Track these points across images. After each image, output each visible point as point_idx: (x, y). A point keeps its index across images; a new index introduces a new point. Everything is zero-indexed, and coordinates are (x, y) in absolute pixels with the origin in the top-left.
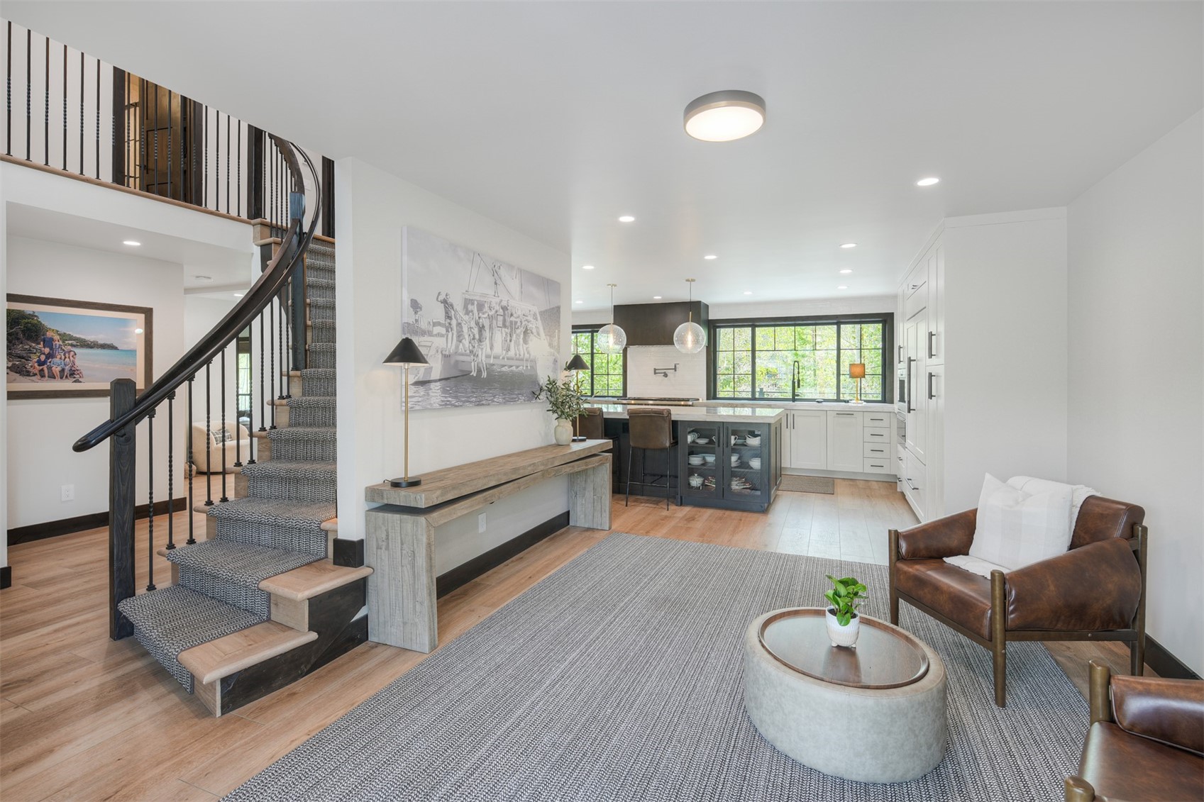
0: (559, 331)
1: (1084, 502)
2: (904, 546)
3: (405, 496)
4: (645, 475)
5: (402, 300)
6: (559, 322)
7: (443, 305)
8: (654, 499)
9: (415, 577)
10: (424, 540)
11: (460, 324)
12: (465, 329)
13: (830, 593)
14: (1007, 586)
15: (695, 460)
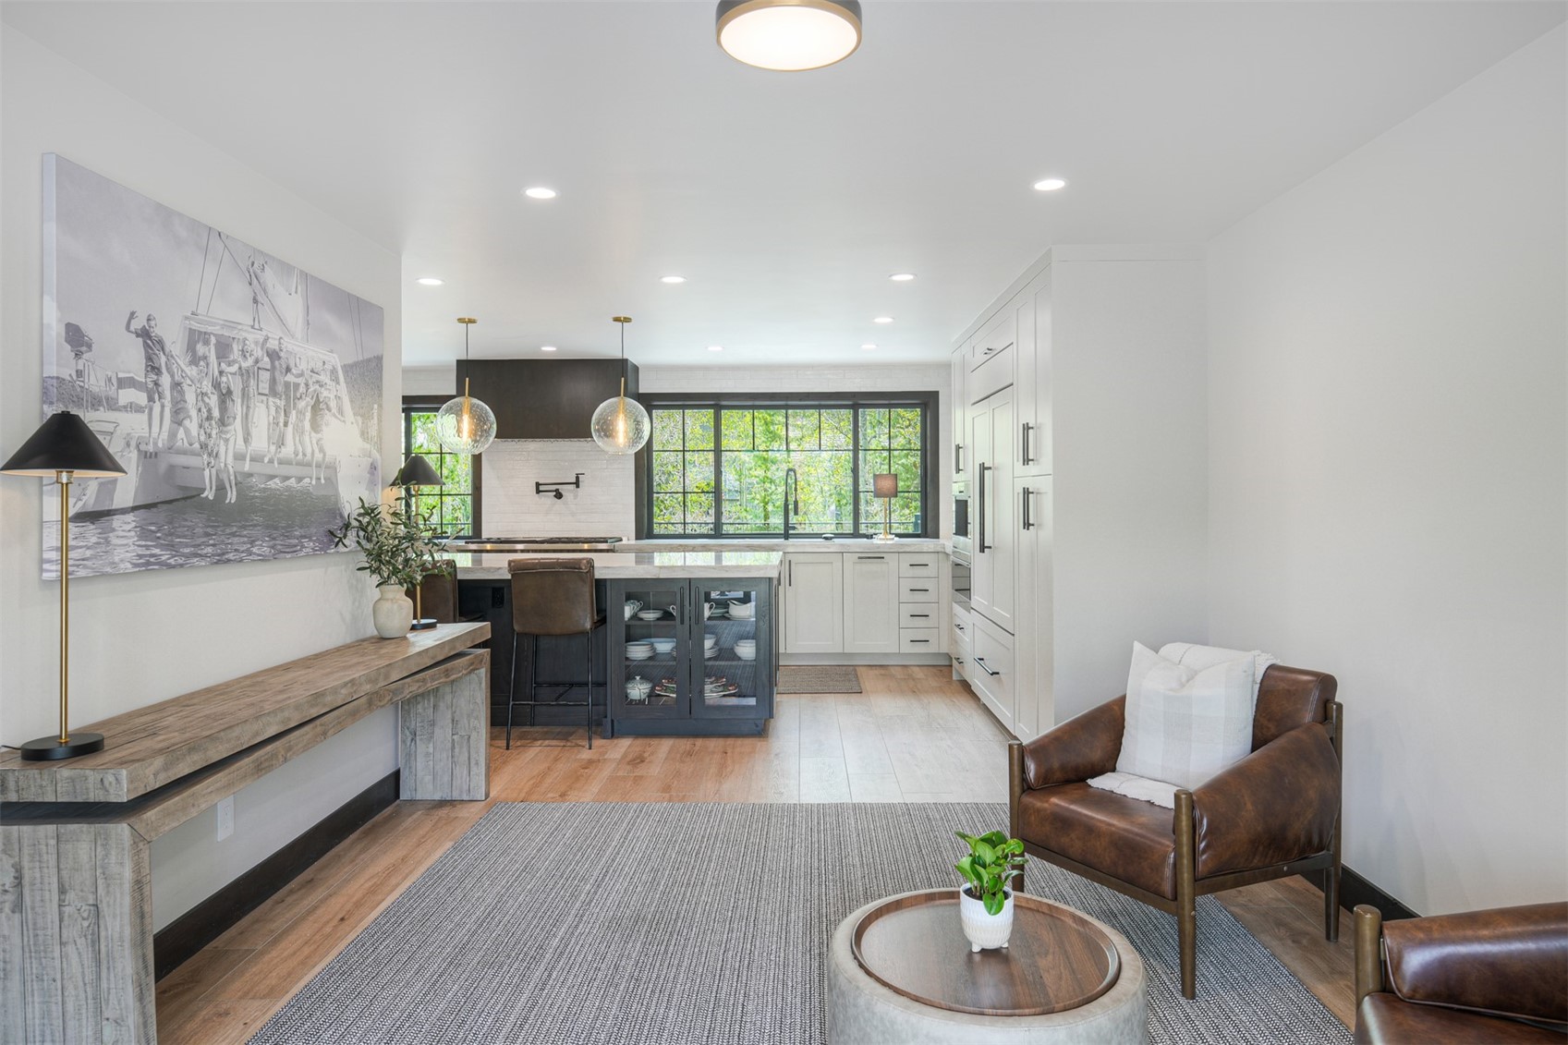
0: (380, 406)
1: (1264, 675)
2: (1032, 768)
3: (72, 780)
4: (539, 685)
5: (42, 324)
6: (380, 388)
7: (140, 340)
8: (558, 729)
9: (98, 963)
10: (128, 874)
11: (179, 384)
12: (190, 397)
13: (965, 862)
14: (1198, 813)
15: (638, 652)
